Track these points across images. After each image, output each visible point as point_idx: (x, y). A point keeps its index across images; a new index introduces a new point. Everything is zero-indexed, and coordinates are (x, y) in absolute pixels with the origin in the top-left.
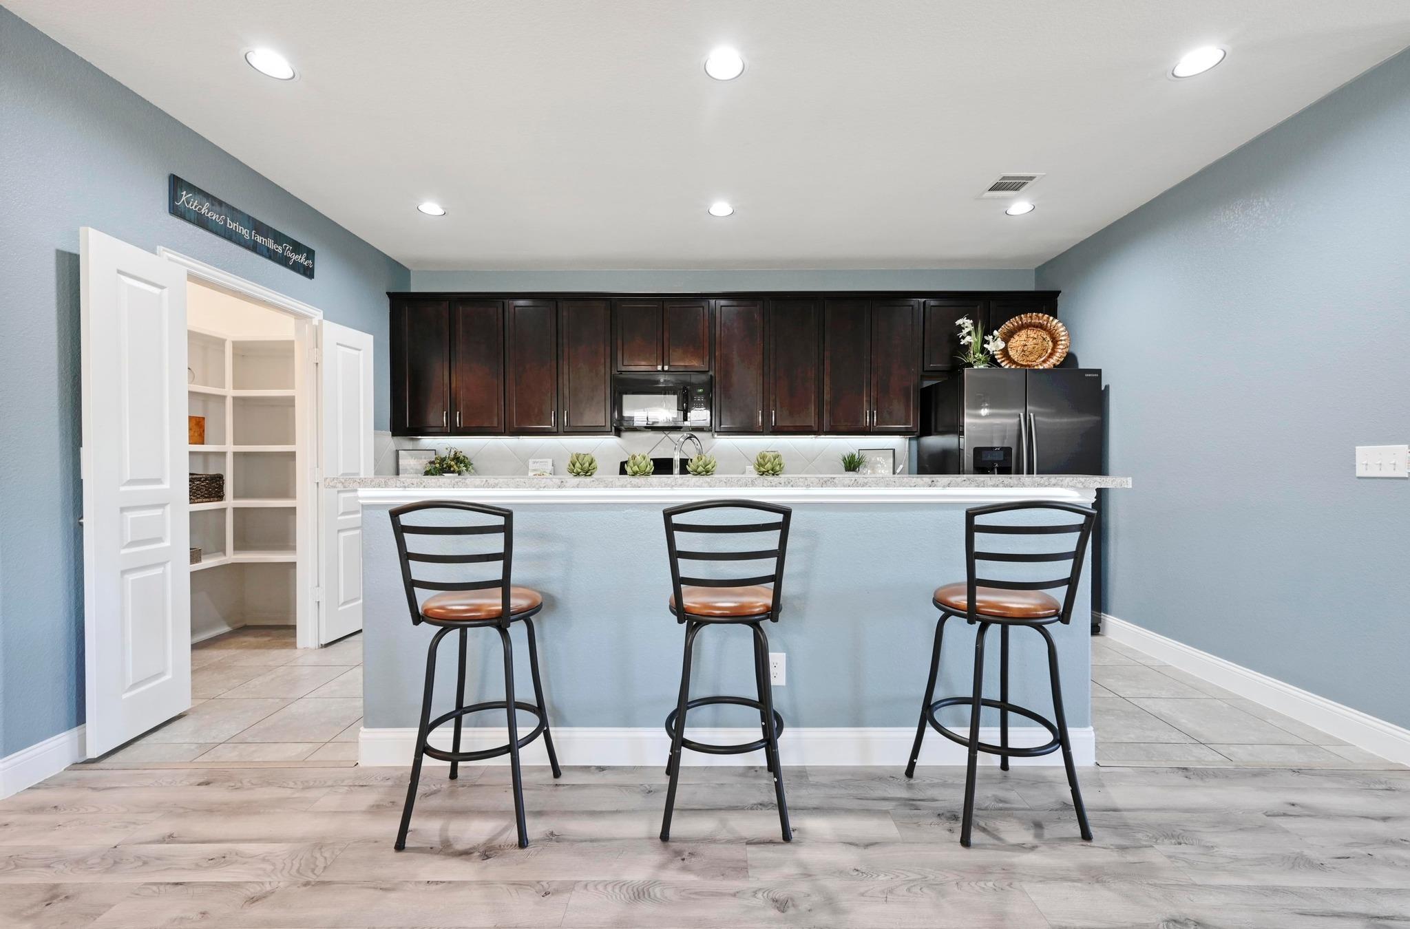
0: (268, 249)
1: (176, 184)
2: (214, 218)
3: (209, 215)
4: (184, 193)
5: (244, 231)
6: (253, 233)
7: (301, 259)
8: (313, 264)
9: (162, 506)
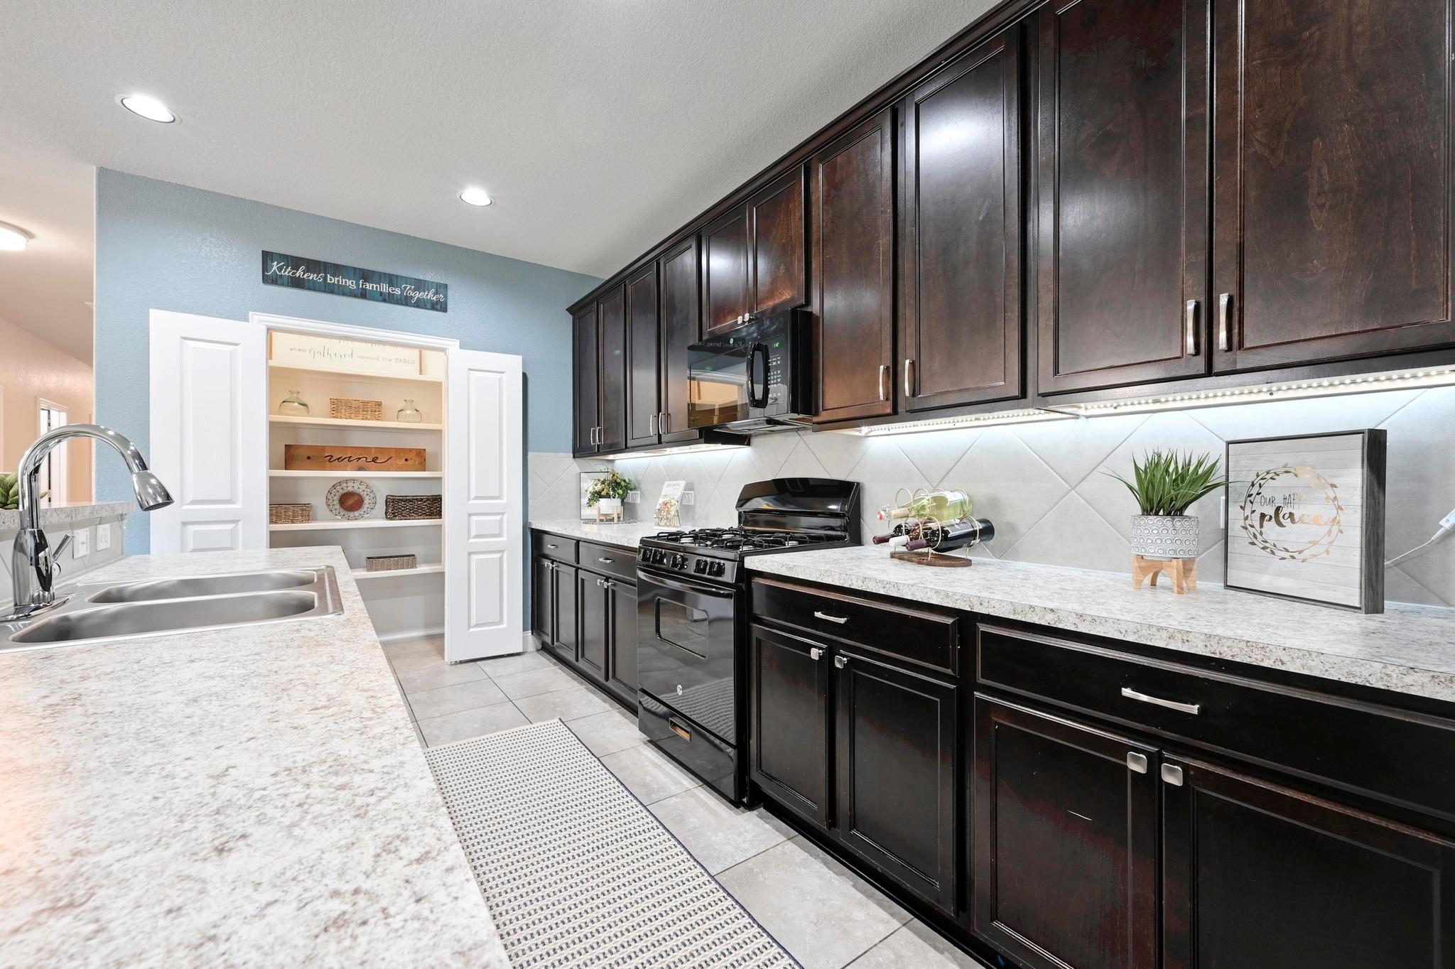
0: (381, 294)
1: (267, 257)
2: (311, 278)
3: (306, 275)
4: (275, 263)
5: (349, 283)
6: (361, 282)
7: (430, 295)
8: (446, 296)
9: (236, 522)
